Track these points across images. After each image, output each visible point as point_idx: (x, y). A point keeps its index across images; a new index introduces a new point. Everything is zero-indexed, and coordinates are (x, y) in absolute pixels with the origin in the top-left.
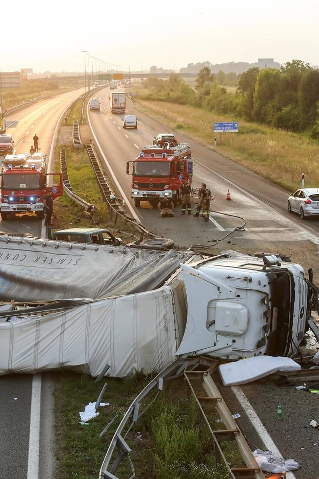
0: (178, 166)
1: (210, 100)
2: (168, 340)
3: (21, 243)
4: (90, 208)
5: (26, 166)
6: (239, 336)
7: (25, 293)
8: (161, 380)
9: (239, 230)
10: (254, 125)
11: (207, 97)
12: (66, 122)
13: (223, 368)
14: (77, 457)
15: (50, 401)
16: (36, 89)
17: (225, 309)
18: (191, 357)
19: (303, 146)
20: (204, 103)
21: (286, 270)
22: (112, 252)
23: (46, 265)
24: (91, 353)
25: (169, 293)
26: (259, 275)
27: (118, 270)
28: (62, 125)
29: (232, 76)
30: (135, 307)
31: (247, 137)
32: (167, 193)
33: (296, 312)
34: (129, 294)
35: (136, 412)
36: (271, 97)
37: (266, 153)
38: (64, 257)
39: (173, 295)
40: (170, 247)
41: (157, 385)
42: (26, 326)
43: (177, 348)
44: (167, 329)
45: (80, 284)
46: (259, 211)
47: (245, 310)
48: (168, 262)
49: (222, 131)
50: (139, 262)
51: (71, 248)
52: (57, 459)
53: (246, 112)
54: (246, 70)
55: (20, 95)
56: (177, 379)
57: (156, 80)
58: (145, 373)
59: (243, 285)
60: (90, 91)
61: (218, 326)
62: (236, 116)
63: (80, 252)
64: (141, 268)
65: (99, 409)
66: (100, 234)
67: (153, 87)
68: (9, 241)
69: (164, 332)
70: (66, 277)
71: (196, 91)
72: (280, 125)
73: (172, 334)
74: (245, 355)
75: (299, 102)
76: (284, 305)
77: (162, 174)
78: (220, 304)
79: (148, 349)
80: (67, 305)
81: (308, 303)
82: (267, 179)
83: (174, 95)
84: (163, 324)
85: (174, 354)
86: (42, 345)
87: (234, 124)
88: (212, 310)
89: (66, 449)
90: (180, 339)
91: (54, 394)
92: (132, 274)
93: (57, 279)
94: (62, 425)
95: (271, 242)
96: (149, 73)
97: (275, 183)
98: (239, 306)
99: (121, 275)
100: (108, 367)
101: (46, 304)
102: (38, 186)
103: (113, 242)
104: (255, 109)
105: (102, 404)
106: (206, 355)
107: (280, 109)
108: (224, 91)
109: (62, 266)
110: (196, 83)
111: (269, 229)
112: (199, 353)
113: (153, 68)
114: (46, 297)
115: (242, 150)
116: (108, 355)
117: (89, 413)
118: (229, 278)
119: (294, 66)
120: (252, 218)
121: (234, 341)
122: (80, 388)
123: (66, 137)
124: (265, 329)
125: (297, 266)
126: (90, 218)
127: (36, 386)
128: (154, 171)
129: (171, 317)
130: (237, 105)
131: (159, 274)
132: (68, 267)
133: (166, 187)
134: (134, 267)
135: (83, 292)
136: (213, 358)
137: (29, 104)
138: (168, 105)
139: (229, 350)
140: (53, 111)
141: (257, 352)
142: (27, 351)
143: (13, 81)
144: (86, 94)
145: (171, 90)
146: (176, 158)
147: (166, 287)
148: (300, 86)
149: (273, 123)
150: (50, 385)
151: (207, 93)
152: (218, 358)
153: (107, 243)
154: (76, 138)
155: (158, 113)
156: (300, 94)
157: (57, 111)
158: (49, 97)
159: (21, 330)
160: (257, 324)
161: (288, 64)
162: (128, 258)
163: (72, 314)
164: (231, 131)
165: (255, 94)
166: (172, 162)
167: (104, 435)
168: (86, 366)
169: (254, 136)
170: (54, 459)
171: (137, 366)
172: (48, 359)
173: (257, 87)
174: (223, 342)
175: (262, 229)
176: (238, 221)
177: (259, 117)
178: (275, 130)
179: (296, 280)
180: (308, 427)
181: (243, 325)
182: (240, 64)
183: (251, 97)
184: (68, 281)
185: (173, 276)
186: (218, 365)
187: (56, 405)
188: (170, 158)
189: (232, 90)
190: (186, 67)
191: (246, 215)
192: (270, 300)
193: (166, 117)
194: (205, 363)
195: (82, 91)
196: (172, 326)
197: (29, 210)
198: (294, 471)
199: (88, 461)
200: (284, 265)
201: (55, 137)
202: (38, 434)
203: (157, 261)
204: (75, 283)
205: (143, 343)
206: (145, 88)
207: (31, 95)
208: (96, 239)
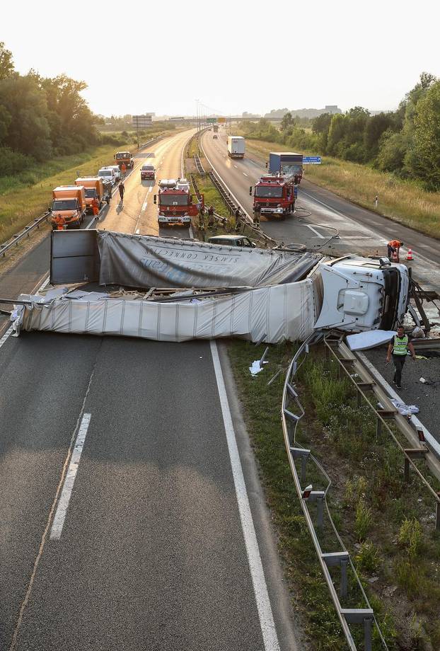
0: (288, 190)
1: (292, 139)
2: (309, 317)
3: (193, 245)
4: (224, 220)
5: (177, 188)
6: (362, 315)
7: (198, 282)
8: (307, 346)
9: (336, 238)
10: (329, 159)
11: (290, 137)
12: (188, 155)
13: (349, 338)
14: (255, 399)
15: (226, 359)
16: (159, 129)
17: (351, 296)
18: (324, 330)
19: (370, 175)
20: (288, 141)
21: (396, 268)
22: (262, 253)
23: (212, 262)
24: (253, 325)
25: (311, 283)
26: (376, 272)
27: (268, 266)
28: (185, 157)
29: (305, 120)
30: (285, 293)
31: (327, 168)
32: (279, 210)
33: (401, 299)
34: (280, 284)
35: (294, 369)
36: (342, 136)
37: (343, 180)
38: (226, 256)
39: (313, 285)
40: (304, 251)
41: (304, 350)
42: (206, 306)
43: (315, 323)
44: (308, 310)
45: (241, 275)
46: (347, 224)
47: (367, 297)
48: (305, 261)
49: (308, 163)
50: (283, 261)
51: (231, 250)
52: (241, 401)
53: (322, 149)
54: (318, 116)
55: (148, 133)
56: (315, 344)
57: (248, 123)
58: (291, 341)
59: (366, 279)
60: (200, 131)
61: (346, 308)
62: (313, 152)
63: (238, 253)
64: (286, 265)
65: (262, 365)
66: (242, 240)
67: (247, 129)
68: (184, 244)
69: (306, 312)
70: (228, 271)
71: (280, 132)
72: (349, 158)
73: (312, 312)
74: (365, 329)
75: (364, 140)
76: (393, 294)
77: (276, 196)
78: (347, 292)
79: (294, 323)
80: (234, 292)
81: (409, 293)
82: (347, 199)
83: (264, 135)
84: (306, 306)
85: (313, 327)
86: (218, 320)
87: (318, 158)
88: (342, 297)
89: (245, 393)
90: (317, 316)
91: (228, 355)
92: (280, 269)
93: (222, 272)
94: (239, 377)
95: (361, 247)
96: (241, 117)
97: (354, 203)
98: (363, 294)
99: (271, 270)
100: (265, 336)
101: (216, 290)
102: (186, 203)
103: (250, 245)
104: (329, 146)
105: (264, 362)
106: (335, 328)
107: (348, 146)
108: (303, 132)
109: (225, 263)
110: (281, 126)
111: (357, 237)
112: (330, 327)
113: (245, 114)
114: (216, 285)
115: (324, 177)
116: (265, 327)
117: (256, 368)
118: (355, 273)
119: (357, 111)
120: (343, 229)
121: (357, 319)
122: (245, 350)
123: (190, 167)
124: (380, 310)
125: (402, 265)
126: (224, 227)
127: (214, 349)
128: (270, 194)
129: (311, 301)
130: (314, 143)
131: (300, 270)
132: (230, 263)
133: (279, 205)
134: (280, 264)
135: (244, 282)
136: (341, 330)
137: (157, 140)
138: (261, 143)
139: (354, 325)
140: (176, 146)
141: (374, 328)
142: (208, 323)
143: (146, 122)
144: (199, 133)
145: (262, 131)
146: (286, 184)
147: (308, 279)
148: (366, 128)
149: (343, 157)
150: (223, 347)
151: (290, 133)
152: (344, 331)
153: (247, 246)
154: (200, 168)
155: (255, 149)
156: (365, 134)
157: (179, 147)
158: (170, 136)
159: (203, 308)
160: (375, 307)
161: (352, 110)
162: (275, 258)
163: (239, 297)
164: (315, 163)
165: (329, 135)
166: (283, 187)
167: (271, 384)
168: (249, 334)
169: (332, 167)
170: (239, 400)
171: (285, 335)
172: (222, 329)
173: (331, 129)
174: (349, 319)
175: (352, 237)
176: (332, 231)
177: (333, 153)
178: (344, 162)
179: (402, 275)
180: (418, 383)
181: (364, 308)
182: (311, 110)
183: (326, 136)
184: (231, 274)
185: (312, 271)
186: (345, 336)
187: (231, 362)
188: (282, 184)
189: (309, 131)
190: (269, 112)
191: (338, 227)
192: (384, 290)
193: (262, 152)
194: (335, 334)
195: (195, 131)
196: (312, 307)
197: (180, 221)
198: (415, 414)
199: (263, 402)
200: (393, 265)
201: (183, 166)
202: (223, 382)
203: (297, 261)
204: (238, 275)
205: (291, 319)
206: (241, 129)
207: (157, 134)
208: (239, 243)
